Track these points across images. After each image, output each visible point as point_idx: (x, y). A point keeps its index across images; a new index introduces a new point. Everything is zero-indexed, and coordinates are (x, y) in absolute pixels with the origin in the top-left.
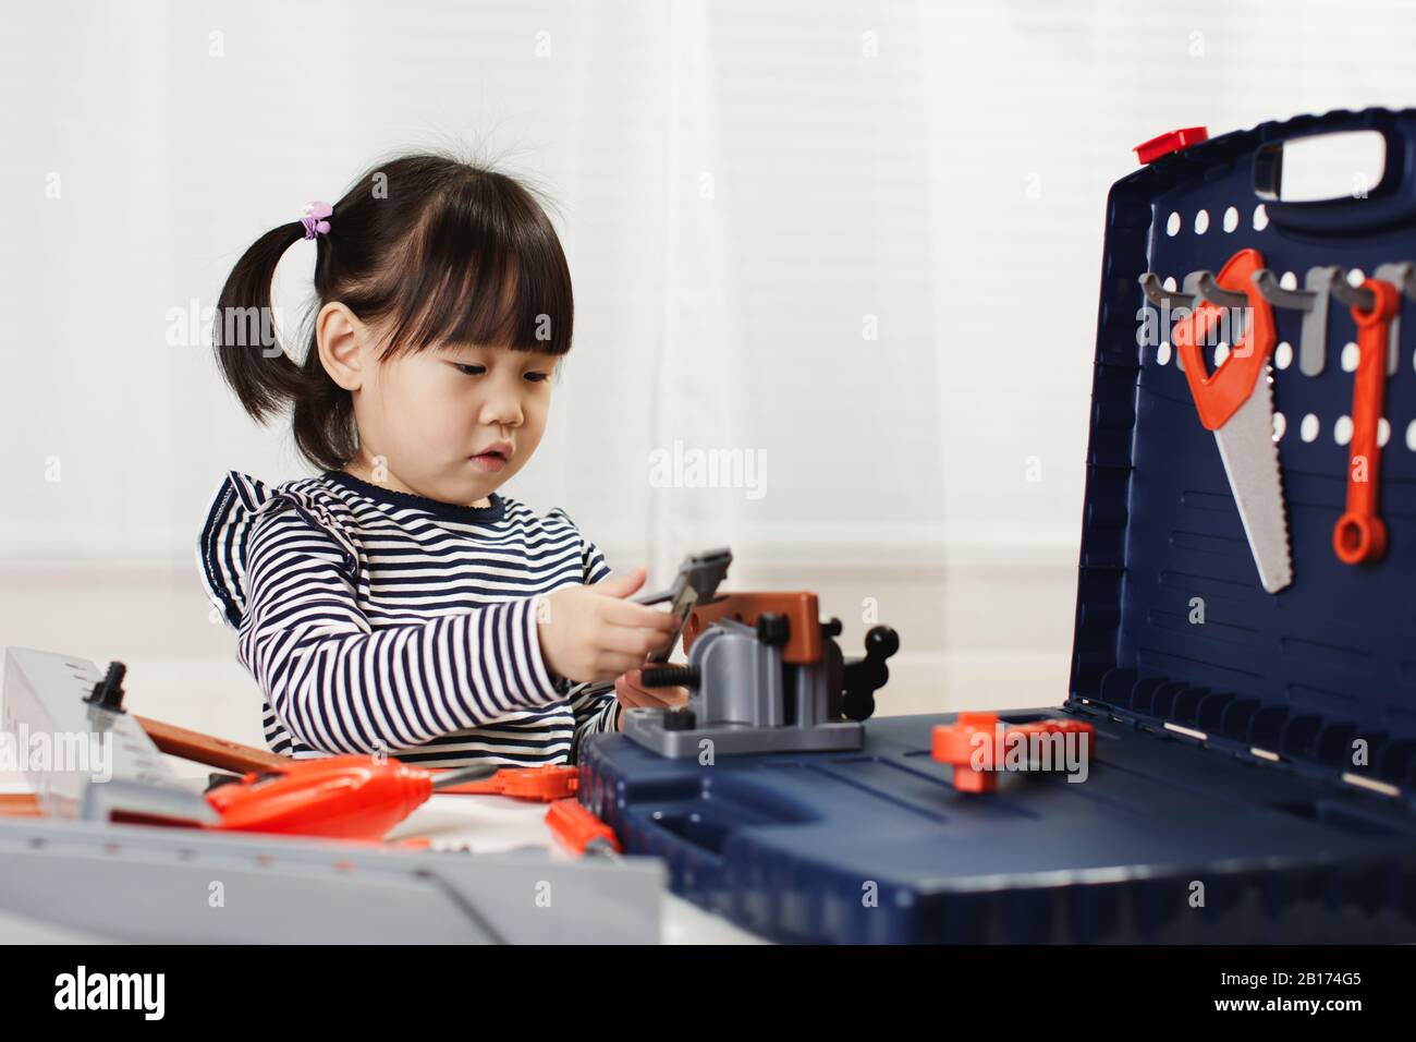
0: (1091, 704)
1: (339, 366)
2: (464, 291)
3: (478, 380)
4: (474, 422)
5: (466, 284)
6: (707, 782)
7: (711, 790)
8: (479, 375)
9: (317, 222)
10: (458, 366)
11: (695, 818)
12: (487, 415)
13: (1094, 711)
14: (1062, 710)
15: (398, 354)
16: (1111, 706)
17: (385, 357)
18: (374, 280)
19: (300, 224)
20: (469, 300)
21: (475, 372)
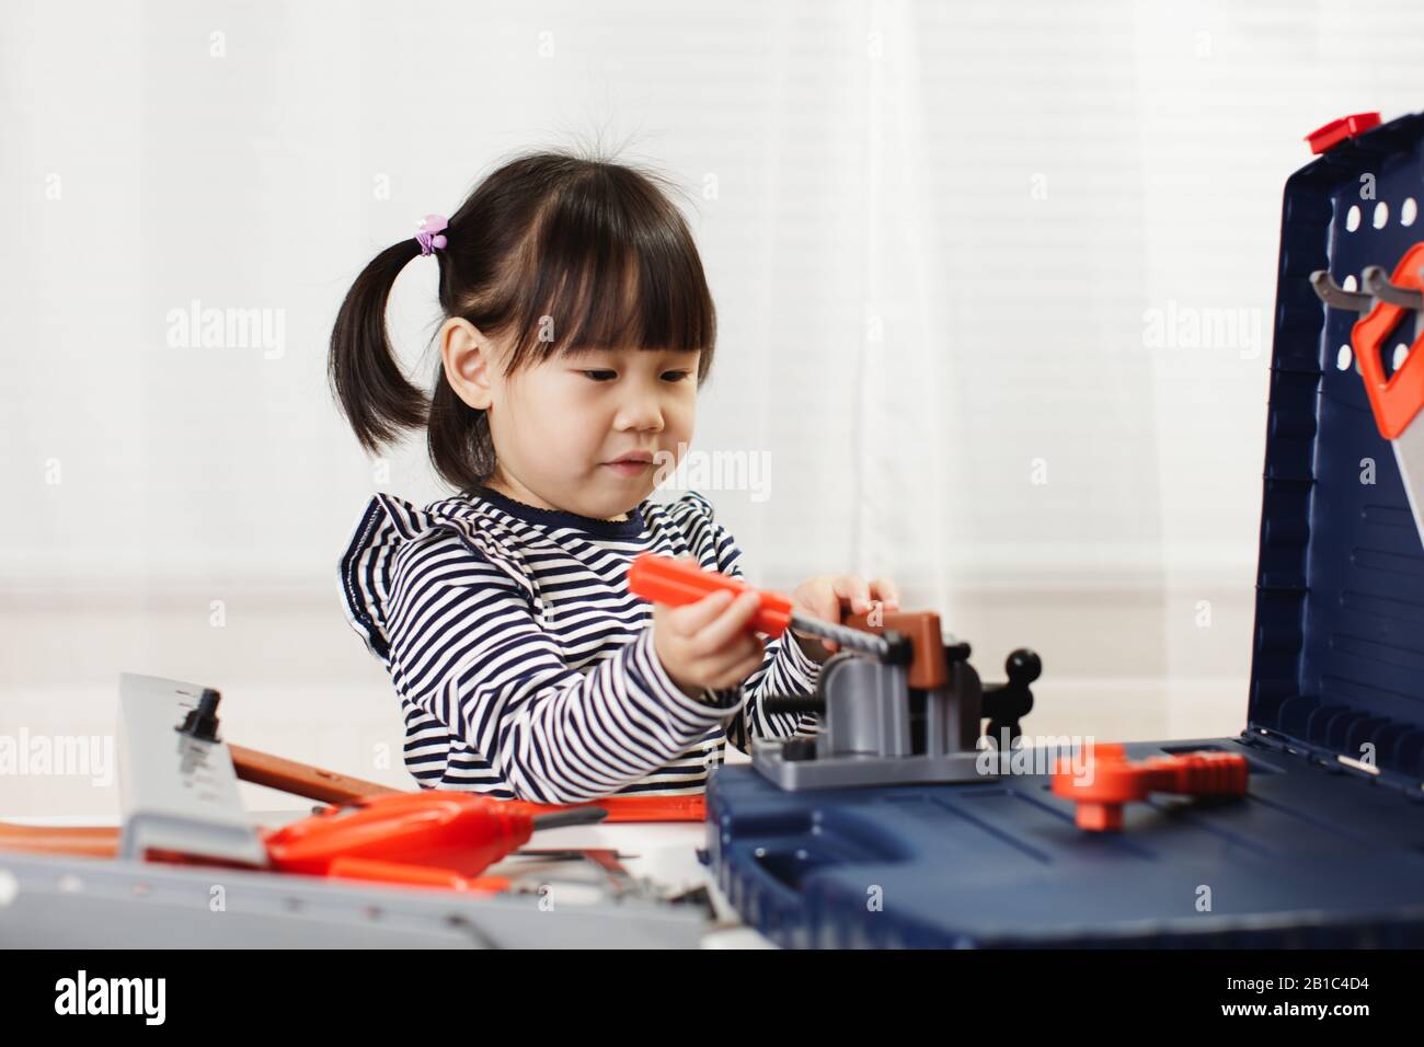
0: (1269, 734)
1: (468, 384)
2: (582, 292)
3: (610, 386)
4: (607, 429)
5: (584, 284)
6: (817, 816)
7: (823, 825)
8: (610, 381)
9: (432, 236)
10: (586, 373)
11: (802, 854)
12: (621, 422)
13: (1271, 742)
14: (1237, 741)
15: (522, 368)
16: (1287, 736)
17: (511, 370)
18: (493, 291)
19: (415, 240)
20: (589, 302)
21: (604, 377)
